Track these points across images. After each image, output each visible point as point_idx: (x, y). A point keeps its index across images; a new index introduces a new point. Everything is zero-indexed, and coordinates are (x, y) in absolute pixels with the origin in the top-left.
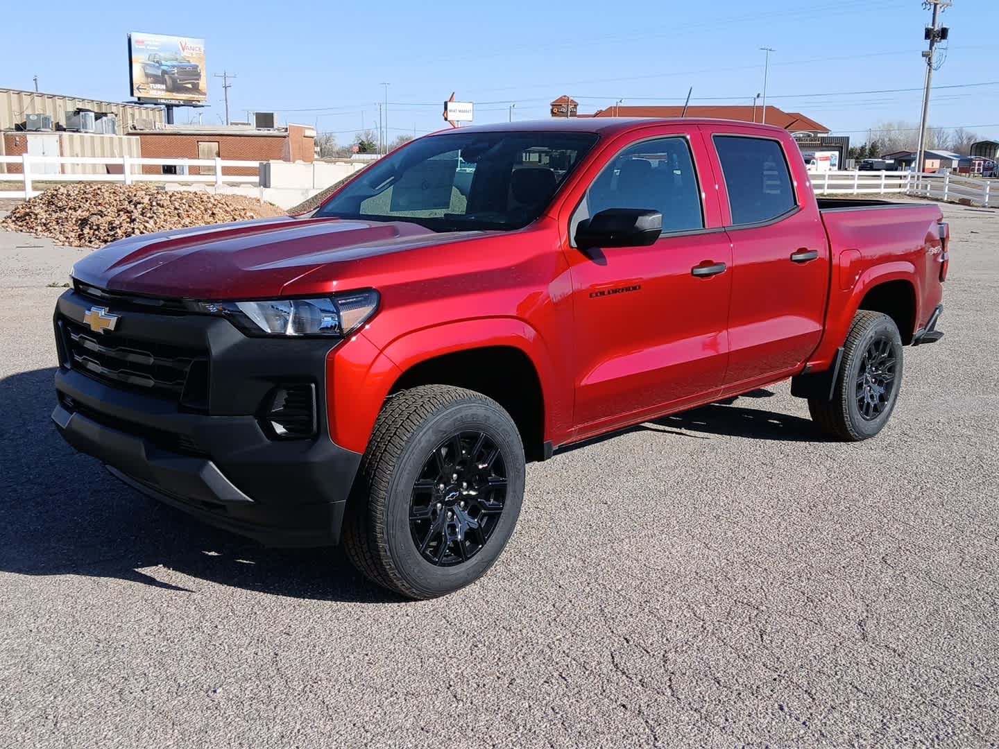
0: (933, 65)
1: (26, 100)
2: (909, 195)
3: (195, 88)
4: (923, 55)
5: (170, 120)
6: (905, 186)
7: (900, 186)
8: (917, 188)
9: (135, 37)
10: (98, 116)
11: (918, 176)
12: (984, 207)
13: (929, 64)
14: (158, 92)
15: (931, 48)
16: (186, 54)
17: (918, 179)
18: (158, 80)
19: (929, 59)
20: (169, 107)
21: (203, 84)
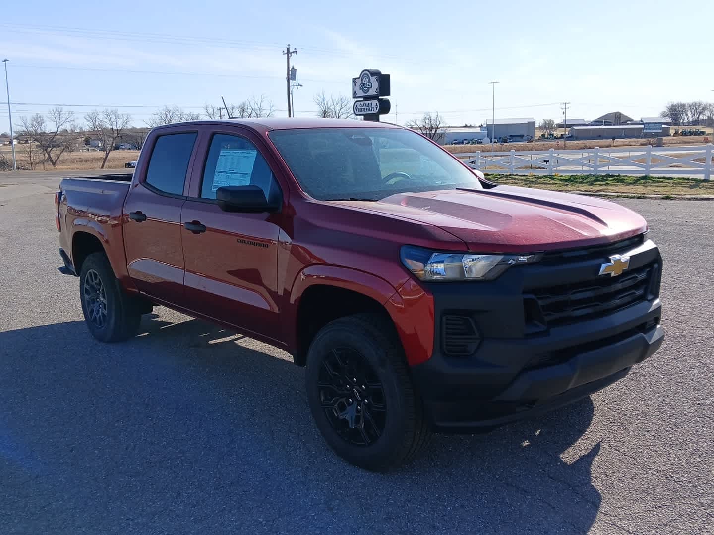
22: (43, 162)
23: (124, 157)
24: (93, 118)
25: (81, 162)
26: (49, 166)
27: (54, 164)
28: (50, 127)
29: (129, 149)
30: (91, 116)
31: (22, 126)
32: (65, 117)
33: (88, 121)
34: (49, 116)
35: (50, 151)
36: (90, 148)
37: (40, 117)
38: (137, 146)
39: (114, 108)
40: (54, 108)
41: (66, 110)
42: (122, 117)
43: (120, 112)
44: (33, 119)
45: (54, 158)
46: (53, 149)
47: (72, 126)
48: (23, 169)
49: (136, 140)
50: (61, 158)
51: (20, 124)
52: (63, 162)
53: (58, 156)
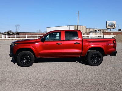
1: (90, 29)
3: (114, 27)
5: (111, 31)
9: (107, 21)
10: (98, 31)
14: (110, 27)
16: (113, 23)
18: (110, 26)
20: (111, 29)
21: (115, 26)
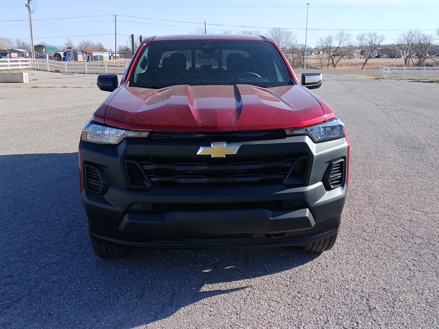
0: (31, 10)
2: (31, 69)
4: (26, 6)
6: (29, 65)
7: (27, 65)
8: (34, 66)
11: (34, 61)
12: (66, 73)
13: (29, 10)
15: (29, 3)
17: (34, 62)
19: (29, 8)
22: (328, 65)
23: (379, 63)
24: (361, 38)
25: (352, 65)
26: (331, 67)
27: (335, 66)
28: (335, 44)
29: (386, 58)
30: (360, 37)
31: (320, 43)
32: (345, 37)
33: (358, 40)
34: (336, 37)
35: (333, 58)
36: (362, 57)
37: (331, 38)
38: (391, 56)
39: (375, 32)
40: (338, 32)
41: (346, 33)
42: (379, 37)
43: (378, 35)
44: (327, 39)
45: (335, 63)
46: (335, 57)
47: (348, 43)
48: (315, 69)
49: (391, 51)
50: (340, 62)
51: (319, 42)
52: (341, 65)
53: (338, 61)
